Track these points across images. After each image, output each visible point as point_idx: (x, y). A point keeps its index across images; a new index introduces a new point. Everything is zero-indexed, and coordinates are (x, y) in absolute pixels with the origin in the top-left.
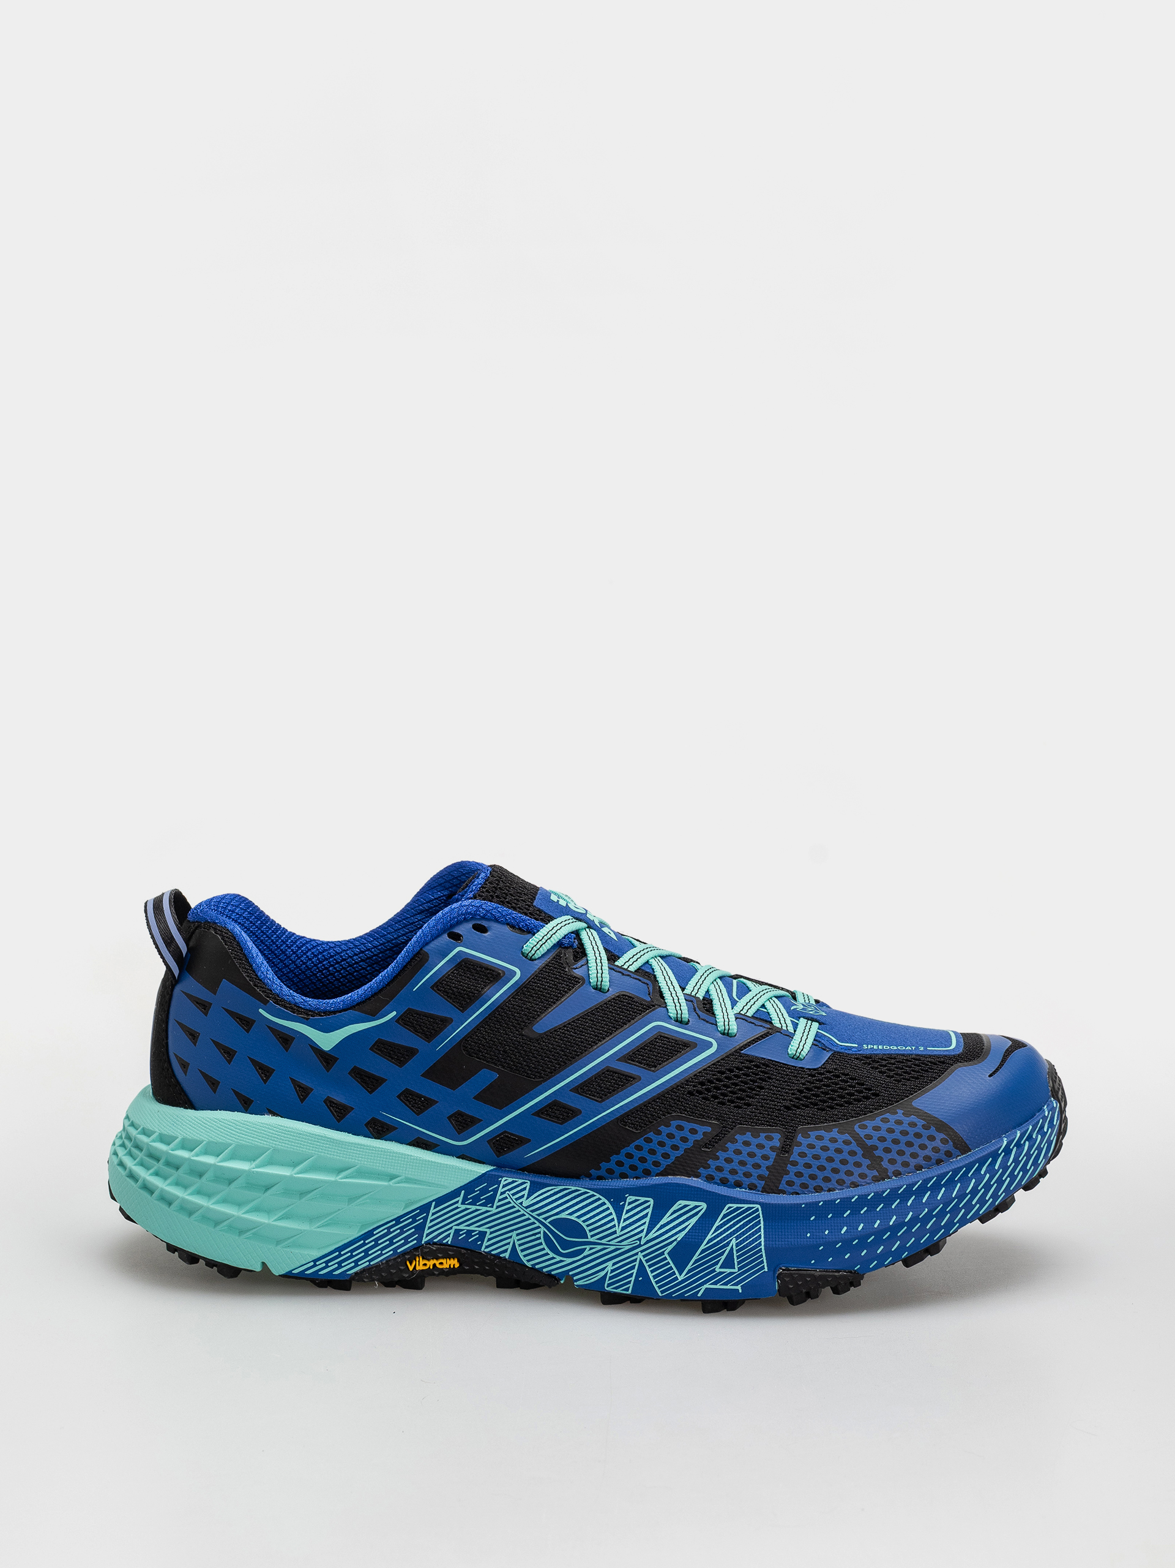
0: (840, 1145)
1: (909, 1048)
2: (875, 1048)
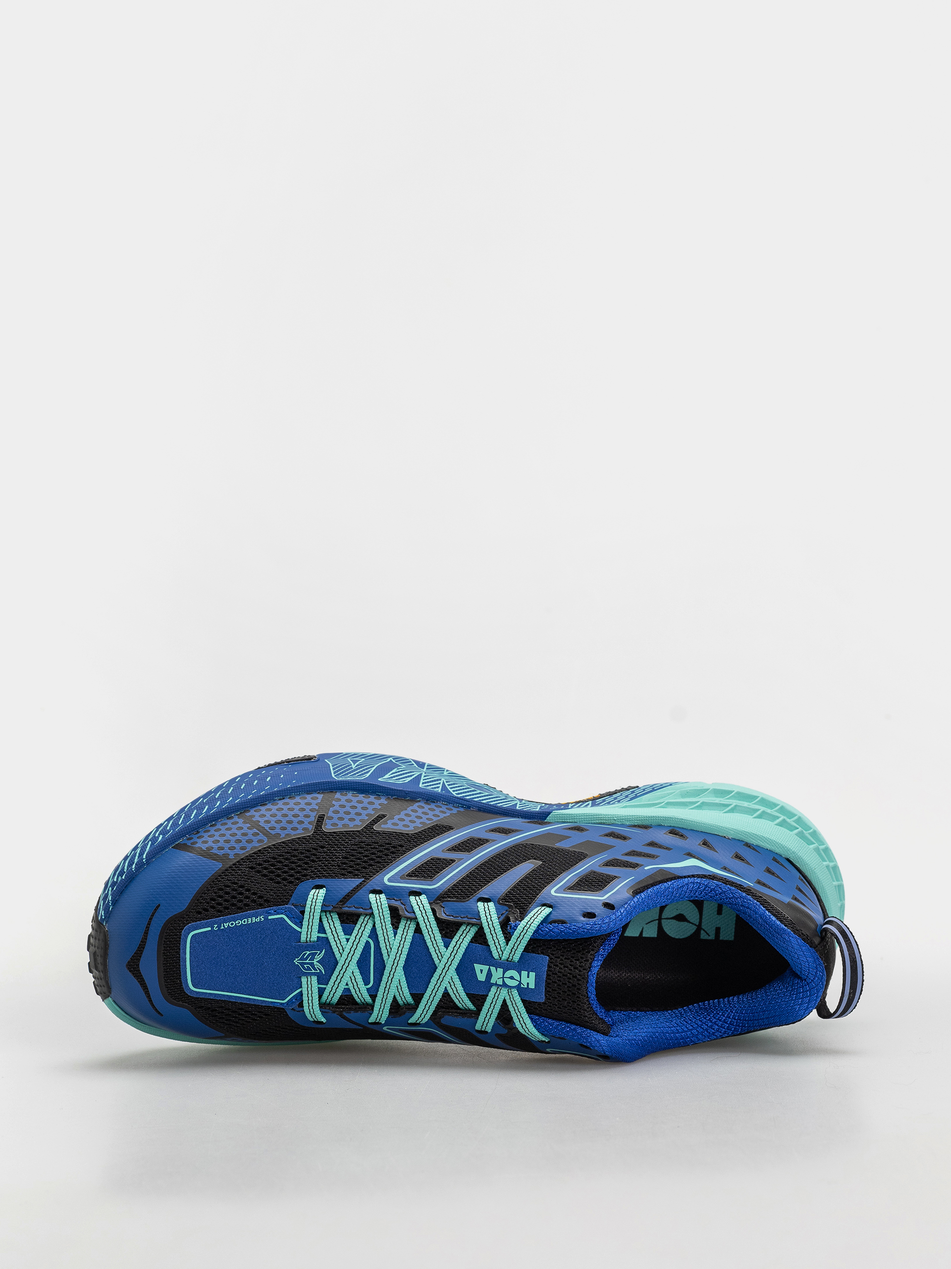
1: (226, 927)
2: (254, 918)
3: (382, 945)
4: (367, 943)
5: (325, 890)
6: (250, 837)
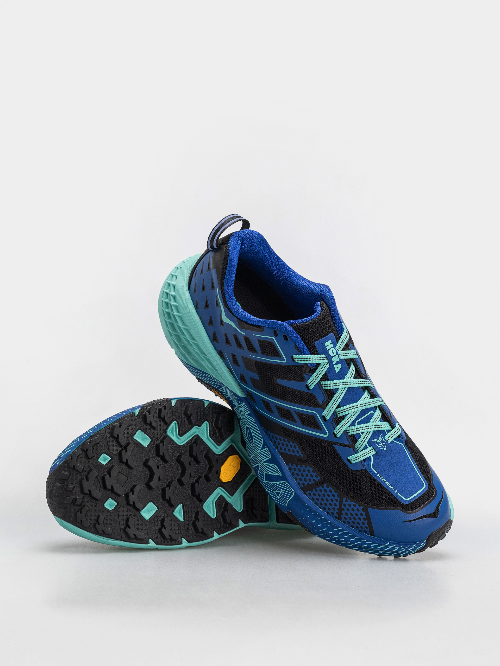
0: (334, 499)
1: (393, 487)
2: (381, 478)
3: (355, 417)
4: (358, 424)
5: (349, 457)
6: (348, 507)
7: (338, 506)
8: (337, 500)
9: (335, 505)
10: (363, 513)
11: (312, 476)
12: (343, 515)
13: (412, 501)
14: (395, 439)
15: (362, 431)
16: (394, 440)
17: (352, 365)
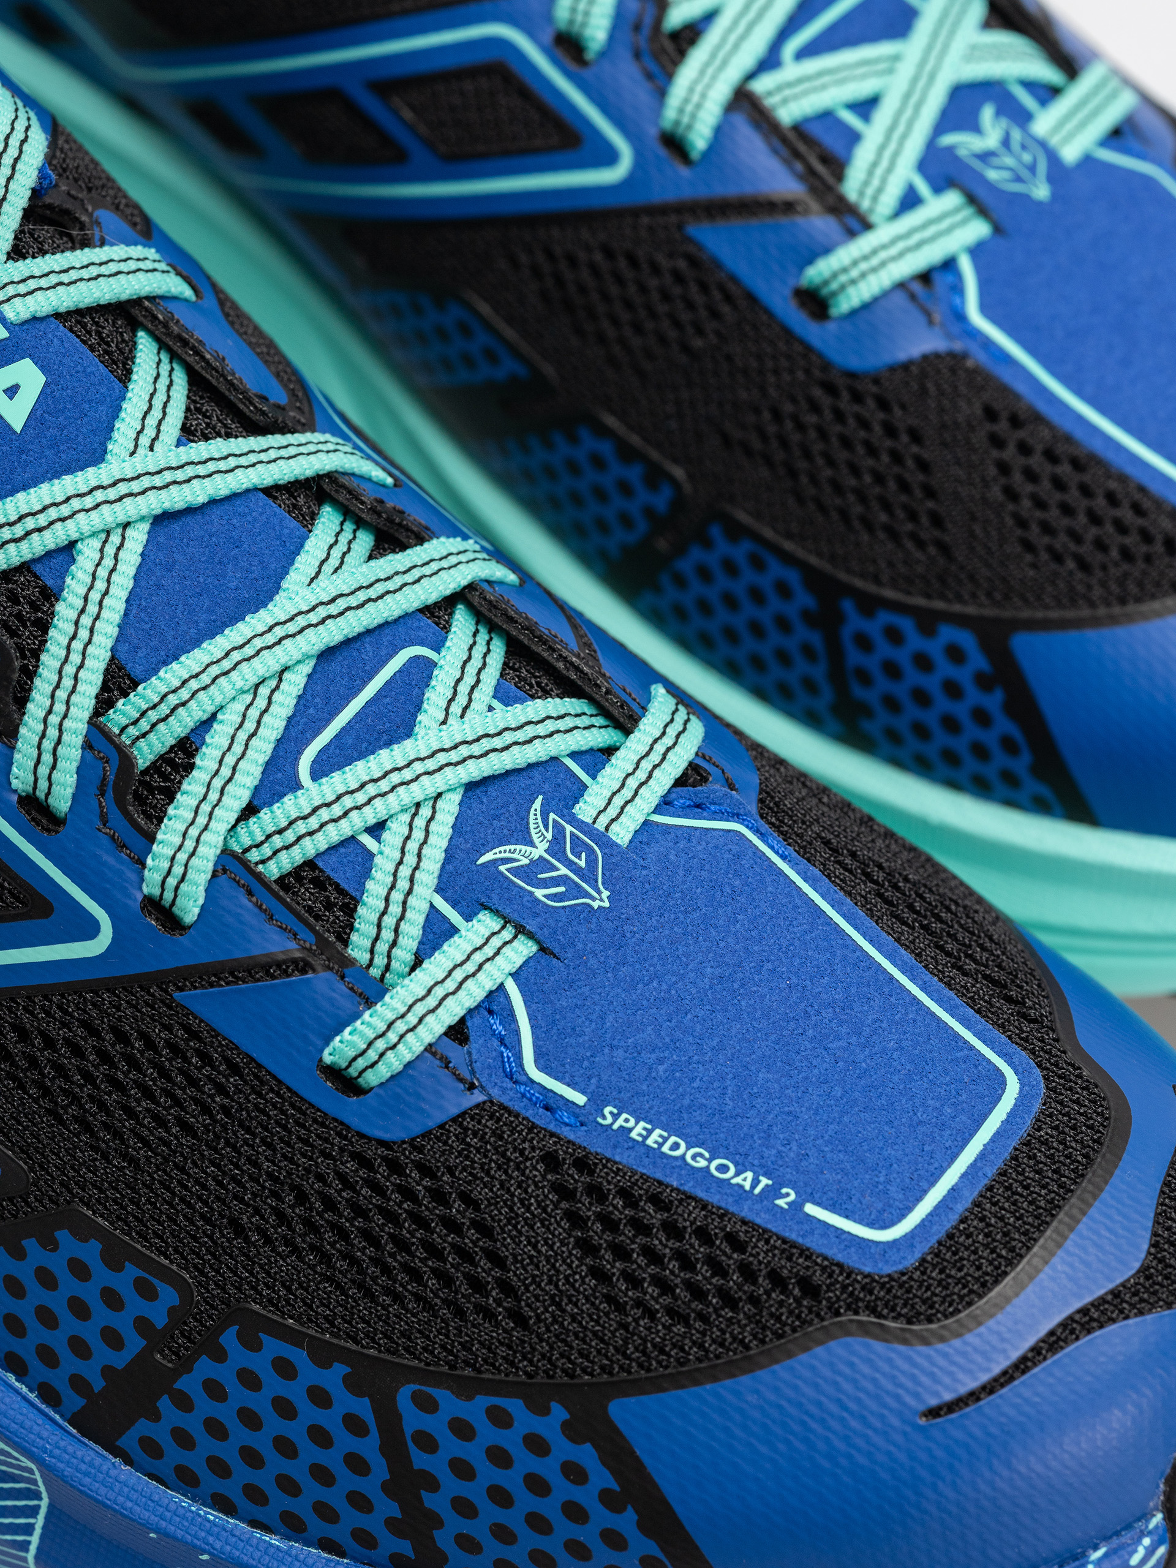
0: (331, 1420)
1: (749, 1175)
2: (634, 1135)
3: (274, 725)
4: (319, 771)
5: (326, 1052)
6: (451, 1446)
7: (380, 1469)
8: (355, 1425)
9: (356, 1464)
10: (586, 1455)
11: (112, 1299)
12: (439, 1523)
13: (939, 1232)
14: (665, 804)
15: (370, 816)
16: (657, 810)
17: (146, 349)
